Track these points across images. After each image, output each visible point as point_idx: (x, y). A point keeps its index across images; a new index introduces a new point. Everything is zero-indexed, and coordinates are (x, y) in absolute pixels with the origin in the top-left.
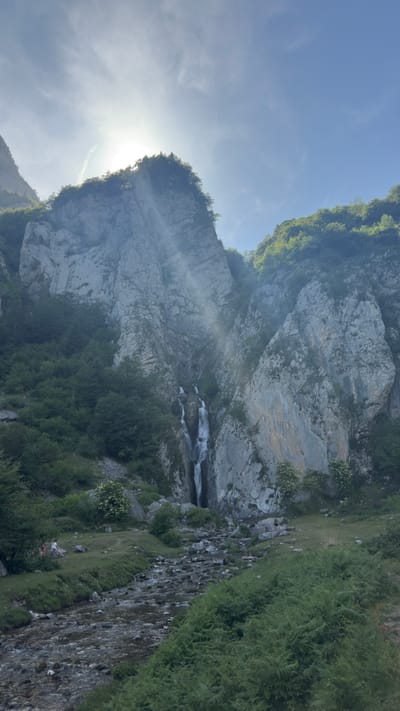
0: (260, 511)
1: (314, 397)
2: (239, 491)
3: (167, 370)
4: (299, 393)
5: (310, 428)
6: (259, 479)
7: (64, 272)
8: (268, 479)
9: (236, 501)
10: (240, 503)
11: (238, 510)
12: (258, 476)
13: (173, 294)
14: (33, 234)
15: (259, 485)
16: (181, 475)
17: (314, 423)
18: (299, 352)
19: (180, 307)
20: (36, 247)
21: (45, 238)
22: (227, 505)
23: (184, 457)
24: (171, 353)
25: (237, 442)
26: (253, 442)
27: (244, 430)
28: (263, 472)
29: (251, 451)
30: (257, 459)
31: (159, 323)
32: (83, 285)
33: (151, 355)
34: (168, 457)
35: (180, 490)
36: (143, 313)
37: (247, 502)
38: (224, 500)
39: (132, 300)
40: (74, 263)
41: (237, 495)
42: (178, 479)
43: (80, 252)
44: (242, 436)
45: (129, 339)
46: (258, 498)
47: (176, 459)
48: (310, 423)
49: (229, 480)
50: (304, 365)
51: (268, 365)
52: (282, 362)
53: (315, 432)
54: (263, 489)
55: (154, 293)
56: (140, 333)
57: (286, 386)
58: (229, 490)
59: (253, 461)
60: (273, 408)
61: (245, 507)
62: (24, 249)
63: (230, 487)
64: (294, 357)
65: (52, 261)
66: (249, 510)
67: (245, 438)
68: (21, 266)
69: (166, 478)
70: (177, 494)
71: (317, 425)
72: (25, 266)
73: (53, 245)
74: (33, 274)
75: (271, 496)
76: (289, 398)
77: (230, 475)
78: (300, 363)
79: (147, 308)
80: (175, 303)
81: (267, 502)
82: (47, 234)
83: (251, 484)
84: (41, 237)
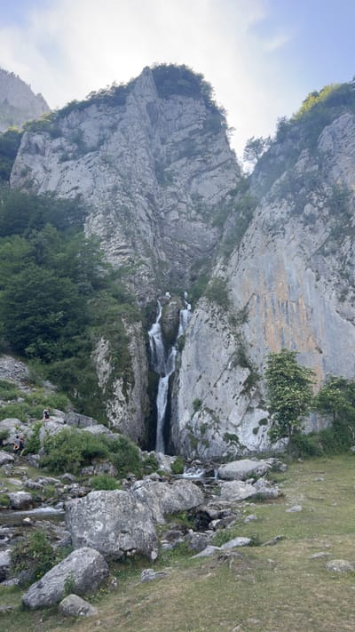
0: (243, 447)
1: (342, 259)
2: (211, 412)
3: (143, 262)
4: (316, 253)
5: (333, 308)
6: (243, 393)
7: (55, 177)
8: (258, 394)
9: (204, 429)
10: (211, 432)
11: (207, 444)
12: (242, 388)
13: (172, 197)
14: (30, 143)
15: (243, 403)
16: (125, 388)
17: (342, 299)
18: (317, 194)
19: (180, 213)
20: (30, 156)
21: (40, 146)
22: (190, 436)
23: (135, 361)
24: (164, 259)
25: (212, 336)
26: (238, 336)
27: (225, 317)
28: (250, 382)
29: (233, 348)
30: (242, 360)
31: (144, 216)
32: (72, 189)
33: (123, 244)
34: (107, 359)
35: (120, 409)
36: (121, 199)
37: (222, 431)
38: (188, 427)
39: (110, 185)
40: (67, 168)
41: (207, 419)
42: (119, 393)
43: (74, 158)
44: (220, 326)
45: (96, 222)
46: (241, 424)
47: (121, 362)
48: (334, 300)
49: (197, 395)
50: (326, 212)
51: (268, 215)
52: (289, 209)
53: (342, 314)
54: (249, 409)
55: (140, 180)
56: (111, 216)
57: (294, 244)
58: (196, 410)
59: (234, 365)
60: (271, 279)
61: (219, 439)
62: (18, 158)
63: (197, 405)
64: (310, 201)
65: (45, 167)
66: (226, 445)
67: (225, 329)
68: (12, 174)
69: (100, 390)
70: (114, 415)
71: (346, 303)
72: (15, 174)
73: (47, 152)
74: (22, 181)
75: (263, 422)
76: (299, 261)
77: (199, 385)
78: (320, 209)
79: (129, 194)
80: (174, 207)
81: (255, 431)
82: (42, 142)
83: (231, 402)
84: (36, 145)
